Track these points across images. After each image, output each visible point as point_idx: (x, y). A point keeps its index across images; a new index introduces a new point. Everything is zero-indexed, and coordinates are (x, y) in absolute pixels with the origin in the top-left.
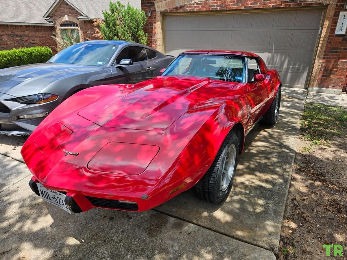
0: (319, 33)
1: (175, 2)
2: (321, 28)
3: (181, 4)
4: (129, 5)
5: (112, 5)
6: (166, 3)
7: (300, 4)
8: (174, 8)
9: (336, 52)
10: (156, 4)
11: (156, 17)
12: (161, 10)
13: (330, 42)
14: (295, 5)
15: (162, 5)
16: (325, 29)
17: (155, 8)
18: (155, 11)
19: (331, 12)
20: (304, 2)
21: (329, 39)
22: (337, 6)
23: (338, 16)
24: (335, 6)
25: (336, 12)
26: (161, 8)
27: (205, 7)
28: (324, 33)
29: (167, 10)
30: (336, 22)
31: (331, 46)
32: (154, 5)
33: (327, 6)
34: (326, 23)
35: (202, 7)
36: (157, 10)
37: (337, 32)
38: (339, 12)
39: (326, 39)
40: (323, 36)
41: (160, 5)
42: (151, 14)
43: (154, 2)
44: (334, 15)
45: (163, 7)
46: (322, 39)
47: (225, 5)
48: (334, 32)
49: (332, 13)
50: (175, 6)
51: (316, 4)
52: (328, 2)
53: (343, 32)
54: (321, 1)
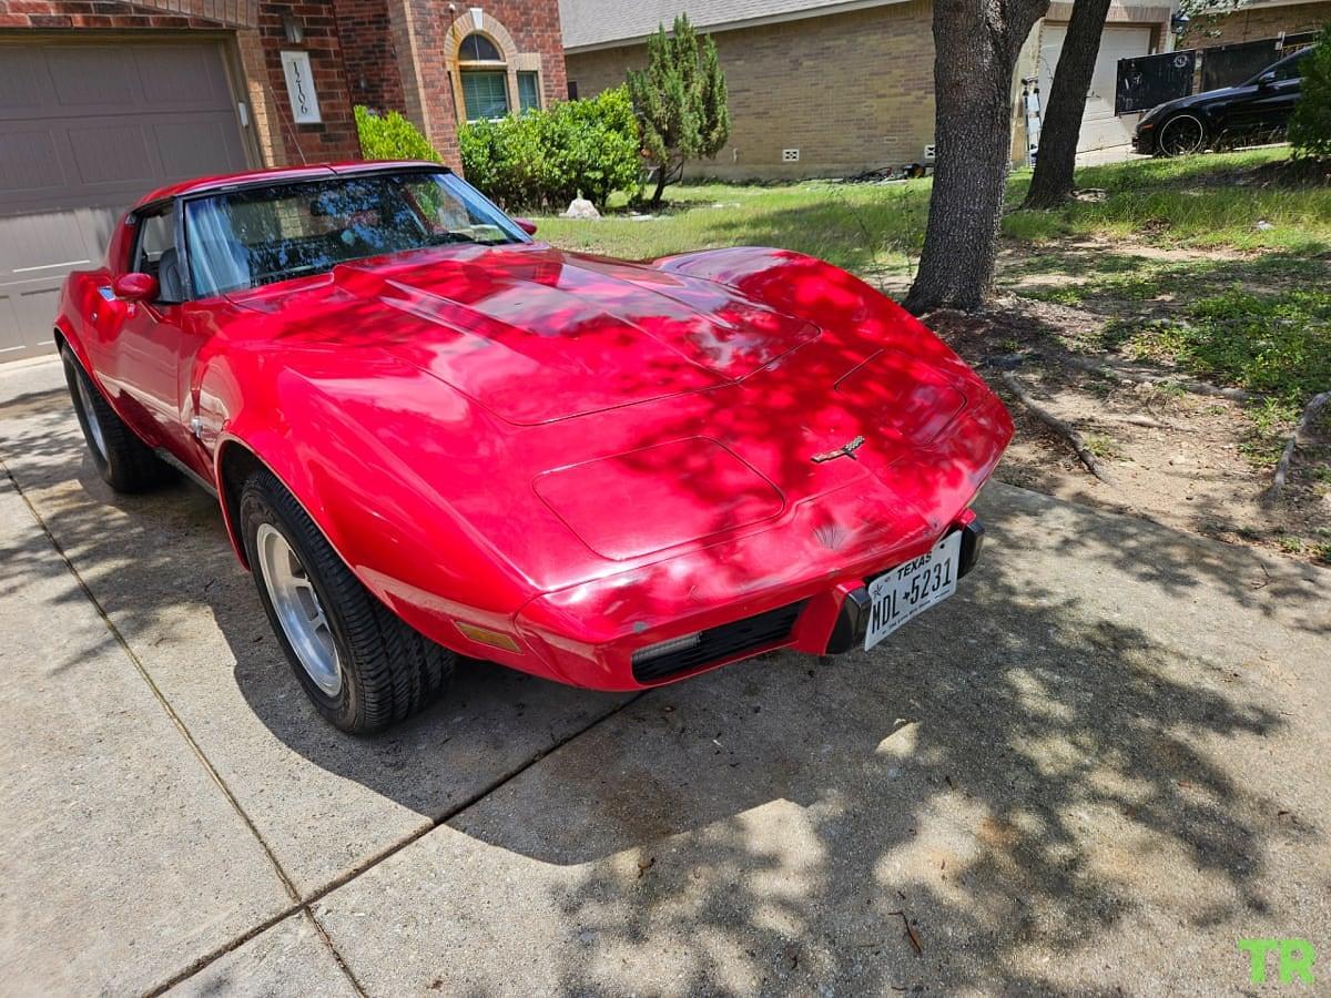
0: (245, 121)
2: (242, 106)
7: (143, 21)
13: (294, 150)
16: (260, 107)
19: (250, 50)
20: (154, 13)
21: (284, 140)
22: (263, 34)
23: (279, 64)
24: (258, 32)
25: (268, 53)
28: (263, 121)
30: (283, 86)
33: (232, 31)
34: (257, 91)
37: (299, 117)
38: (278, 54)
39: (279, 140)
40: (264, 131)
44: (266, 62)
46: (266, 140)
48: (291, 117)
49: (260, 54)
51: (197, 24)
52: (231, 19)
53: (313, 116)
54: (209, 15)
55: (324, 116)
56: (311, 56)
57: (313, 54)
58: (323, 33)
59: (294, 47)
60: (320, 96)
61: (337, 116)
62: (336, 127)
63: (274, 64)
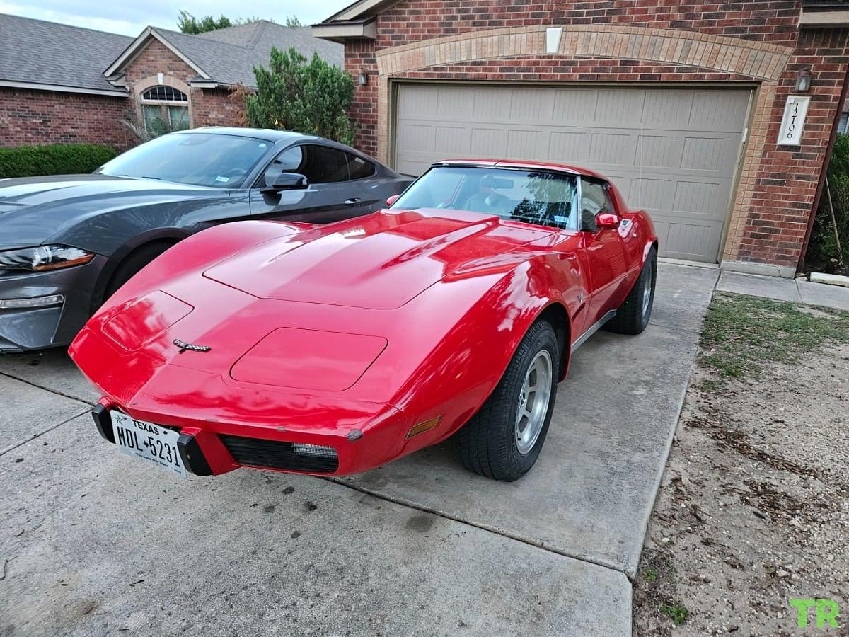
0: (744, 140)
1: (423, 56)
2: (746, 130)
3: (438, 62)
4: (316, 57)
5: (277, 54)
6: (402, 58)
7: (701, 76)
8: (420, 70)
9: (782, 184)
10: (378, 59)
11: (377, 88)
12: (390, 71)
13: (767, 162)
14: (690, 78)
15: (394, 62)
16: (755, 131)
17: (376, 67)
18: (377, 73)
19: (767, 95)
20: (710, 71)
21: (764, 154)
22: (780, 84)
23: (783, 104)
24: (778, 82)
25: (778, 97)
26: (389, 67)
27: (491, 70)
28: (753, 140)
29: (404, 74)
30: (780, 119)
31: (770, 169)
32: (373, 61)
33: (759, 82)
34: (759, 121)
35: (485, 70)
36: (380, 73)
37: (783, 140)
38: (785, 97)
39: (759, 154)
40: (751, 147)
41: (389, 61)
42: (367, 79)
43: (374, 54)
44: (774, 102)
45: (394, 66)
46: (750, 152)
47: (537, 70)
48: (775, 140)
49: (771, 98)
50: (422, 66)
51: (736, 78)
52: (760, 75)
53: (795, 141)
54: (745, 72)
55: (803, 141)
56: (812, 100)
57: (814, 98)
58: (831, 84)
59: (800, 93)
60: (806, 127)
61: (814, 142)
62: (810, 149)
63: (780, 104)
